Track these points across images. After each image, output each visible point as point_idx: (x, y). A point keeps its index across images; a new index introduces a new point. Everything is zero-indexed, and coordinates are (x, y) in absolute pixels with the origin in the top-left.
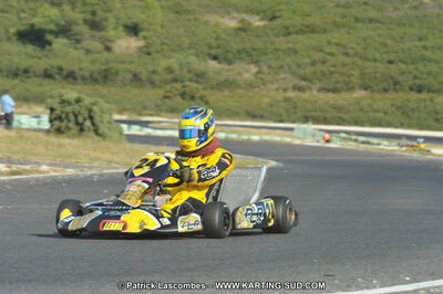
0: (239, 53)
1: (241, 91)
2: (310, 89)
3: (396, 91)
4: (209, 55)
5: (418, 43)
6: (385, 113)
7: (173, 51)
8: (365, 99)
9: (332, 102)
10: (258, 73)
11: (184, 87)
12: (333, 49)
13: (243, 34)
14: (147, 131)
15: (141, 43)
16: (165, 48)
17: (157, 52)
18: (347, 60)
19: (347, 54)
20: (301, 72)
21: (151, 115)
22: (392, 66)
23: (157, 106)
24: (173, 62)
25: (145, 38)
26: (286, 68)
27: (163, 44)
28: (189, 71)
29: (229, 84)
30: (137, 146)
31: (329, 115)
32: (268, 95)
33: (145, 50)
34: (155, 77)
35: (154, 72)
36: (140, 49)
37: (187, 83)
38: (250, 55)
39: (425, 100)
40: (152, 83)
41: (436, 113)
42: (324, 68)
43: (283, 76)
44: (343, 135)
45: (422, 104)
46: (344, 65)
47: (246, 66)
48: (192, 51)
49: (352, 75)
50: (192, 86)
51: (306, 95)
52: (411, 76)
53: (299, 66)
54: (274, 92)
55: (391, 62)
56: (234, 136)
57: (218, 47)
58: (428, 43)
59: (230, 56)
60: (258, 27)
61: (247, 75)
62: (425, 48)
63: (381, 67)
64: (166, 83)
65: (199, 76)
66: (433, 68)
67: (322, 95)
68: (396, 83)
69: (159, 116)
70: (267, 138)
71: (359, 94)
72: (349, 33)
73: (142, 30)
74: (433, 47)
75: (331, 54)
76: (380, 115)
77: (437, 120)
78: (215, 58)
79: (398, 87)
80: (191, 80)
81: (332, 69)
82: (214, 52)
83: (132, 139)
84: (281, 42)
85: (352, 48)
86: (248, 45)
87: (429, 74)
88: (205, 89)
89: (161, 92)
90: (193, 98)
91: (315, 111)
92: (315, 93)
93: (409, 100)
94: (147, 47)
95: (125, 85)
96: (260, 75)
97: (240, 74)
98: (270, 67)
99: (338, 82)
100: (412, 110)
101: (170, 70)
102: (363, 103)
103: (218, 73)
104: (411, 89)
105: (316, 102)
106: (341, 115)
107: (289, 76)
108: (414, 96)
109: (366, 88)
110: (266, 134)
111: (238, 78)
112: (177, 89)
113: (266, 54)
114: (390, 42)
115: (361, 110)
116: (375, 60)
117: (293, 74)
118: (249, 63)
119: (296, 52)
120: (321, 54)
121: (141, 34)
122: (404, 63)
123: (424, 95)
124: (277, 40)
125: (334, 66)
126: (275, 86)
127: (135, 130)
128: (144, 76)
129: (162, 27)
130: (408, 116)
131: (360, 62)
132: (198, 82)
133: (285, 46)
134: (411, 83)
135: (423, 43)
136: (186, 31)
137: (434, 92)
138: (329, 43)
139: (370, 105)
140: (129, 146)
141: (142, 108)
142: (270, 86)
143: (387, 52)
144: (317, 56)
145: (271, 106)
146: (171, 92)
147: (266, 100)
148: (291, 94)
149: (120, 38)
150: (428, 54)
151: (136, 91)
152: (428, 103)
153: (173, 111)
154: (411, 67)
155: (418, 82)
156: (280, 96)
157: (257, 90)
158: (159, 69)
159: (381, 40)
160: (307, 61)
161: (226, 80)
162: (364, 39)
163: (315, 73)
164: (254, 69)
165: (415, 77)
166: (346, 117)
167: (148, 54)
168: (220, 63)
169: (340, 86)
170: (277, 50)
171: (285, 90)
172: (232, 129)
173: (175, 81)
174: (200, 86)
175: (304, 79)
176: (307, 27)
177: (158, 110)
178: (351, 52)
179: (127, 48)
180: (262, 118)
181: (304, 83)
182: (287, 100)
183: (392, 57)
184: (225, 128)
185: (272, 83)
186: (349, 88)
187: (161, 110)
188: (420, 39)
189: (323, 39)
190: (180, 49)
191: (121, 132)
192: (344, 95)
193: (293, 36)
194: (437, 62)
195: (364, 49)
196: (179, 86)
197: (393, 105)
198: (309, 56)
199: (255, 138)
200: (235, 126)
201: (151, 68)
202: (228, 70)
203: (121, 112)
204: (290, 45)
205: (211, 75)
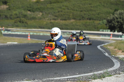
0: (37, 9)
1: (37, 20)
2: (58, 19)
3: (83, 20)
4: (28, 10)
5: (89, 5)
6: (80, 26)
7: (17, 9)
8: (74, 22)
9: (64, 23)
10: (42, 15)
11: (20, 19)
12: (64, 8)
13: (38, 3)
14: (10, 33)
15: (7, 7)
16: (14, 8)
17: (12, 9)
18: (69, 11)
19: (68, 9)
20: (55, 14)
21: (11, 28)
22: (82, 12)
23: (12, 25)
24: (17, 12)
25: (9, 5)
26: (51, 13)
27: (14, 7)
28: (22, 15)
29: (34, 18)
30: (6, 37)
31: (63, 27)
32: (45, 21)
33: (9, 9)
34: (12, 17)
35: (11, 15)
36: (7, 8)
37: (21, 18)
38: (40, 10)
39: (92, 22)
40: (11, 18)
41: (95, 26)
42: (62, 13)
43: (49, 15)
44: (68, 33)
45: (91, 23)
46: (67, 12)
47: (39, 13)
48: (23, 9)
49: (70, 15)
50: (23, 19)
51: (56, 21)
52: (87, 15)
53: (54, 13)
54: (47, 21)
55: (81, 11)
56: (35, 34)
57: (30, 7)
58: (92, 6)
59: (34, 10)
60: (42, 1)
61: (39, 16)
62: (91, 7)
63: (79, 13)
64: (15, 18)
65: (25, 16)
66: (94, 13)
67: (61, 21)
68: (83, 17)
69: (13, 28)
70: (45, 34)
71: (72, 21)
72: (69, 3)
73: (8, 3)
74: (94, 7)
75: (64, 9)
76: (78, 27)
77: (95, 28)
78: (29, 11)
79: (84, 18)
80: (22, 17)
81: (64, 13)
82: (29, 9)
83: (5, 35)
84: (49, 6)
85: (70, 7)
86: (39, 7)
87: (93, 14)
88: (27, 20)
89: (13, 21)
90: (23, 23)
91: (59, 26)
92: (59, 20)
93: (87, 22)
94: (9, 7)
95: (3, 19)
96: (43, 16)
97: (37, 15)
98: (46, 13)
99: (66, 17)
100: (88, 25)
101: (16, 14)
102: (74, 23)
103: (31, 15)
104: (87, 19)
105: (59, 23)
106: (67, 27)
107: (51, 16)
108: (88, 21)
109: (74, 19)
110: (45, 33)
111: (36, 17)
112: (18, 20)
113: (45, 9)
114: (81, 5)
115: (73, 25)
116: (77, 11)
117: (53, 15)
118: (39, 12)
119: (53, 8)
120: (61, 9)
121: (8, 4)
122: (85, 11)
123: (91, 21)
124: (48, 5)
125: (65, 12)
126: (47, 19)
127: (6, 32)
128: (8, 16)
129: (14, 2)
130: (87, 27)
131: (72, 11)
132: (24, 18)
133: (50, 7)
134: (87, 17)
135: (91, 5)
136: (21, 3)
137: (94, 20)
138: (63, 6)
139: (76, 24)
140: (4, 37)
141: (8, 26)
142: (46, 19)
143: (80, 8)
144: (60, 10)
145: (46, 24)
146: (16, 21)
147: (45, 23)
148: (52, 21)
149: (1, 5)
150: (92, 9)
151: (6, 21)
152: (93, 23)
153: (17, 26)
154: (88, 13)
155: (89, 17)
156: (49, 22)
157: (42, 20)
158: (13, 14)
159: (78, 5)
160: (57, 11)
161: (33, 17)
162: (74, 5)
163: (59, 15)
164: (41, 14)
165: (89, 16)
166: (69, 27)
167: (10, 10)
168: (31, 12)
169: (66, 18)
170: (48, 8)
171: (50, 20)
172: (35, 31)
173: (18, 17)
174: (25, 19)
175: (56, 16)
176: (57, 1)
177: (13, 26)
178: (70, 8)
179: (3, 8)
180: (44, 28)
181: (56, 18)
182: (51, 23)
183: (82, 9)
184: (33, 31)
185: (46, 18)
186: (69, 19)
187: (14, 26)
188: (90, 4)
189: (61, 5)
190: (19, 8)
191: (1, 33)
192: (68, 21)
193: (53, 4)
194: (95, 11)
195: (73, 7)
196: (19, 19)
197: (82, 24)
198: (57, 10)
199: (42, 34)
200: (36, 31)
201: (10, 14)
202: (33, 14)
203: (2, 27)
204: (52, 7)
205: (28, 16)
